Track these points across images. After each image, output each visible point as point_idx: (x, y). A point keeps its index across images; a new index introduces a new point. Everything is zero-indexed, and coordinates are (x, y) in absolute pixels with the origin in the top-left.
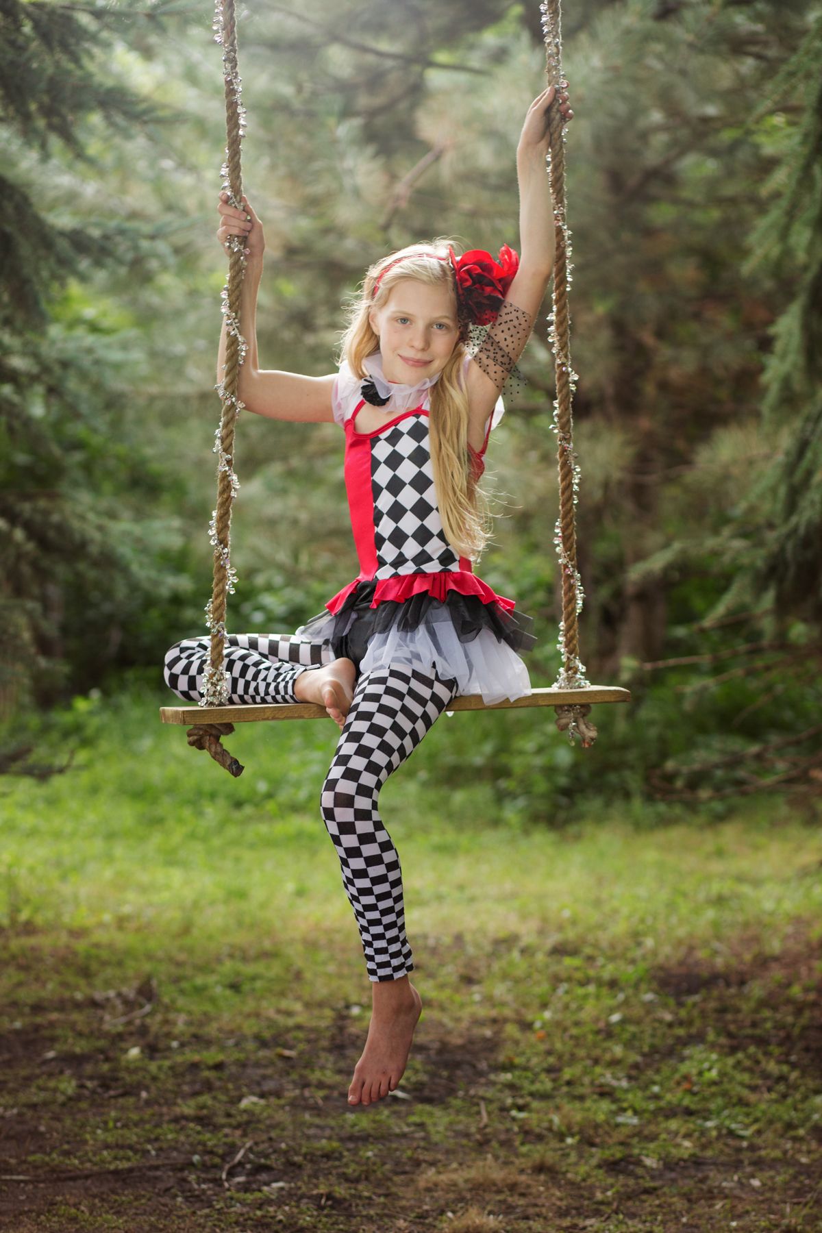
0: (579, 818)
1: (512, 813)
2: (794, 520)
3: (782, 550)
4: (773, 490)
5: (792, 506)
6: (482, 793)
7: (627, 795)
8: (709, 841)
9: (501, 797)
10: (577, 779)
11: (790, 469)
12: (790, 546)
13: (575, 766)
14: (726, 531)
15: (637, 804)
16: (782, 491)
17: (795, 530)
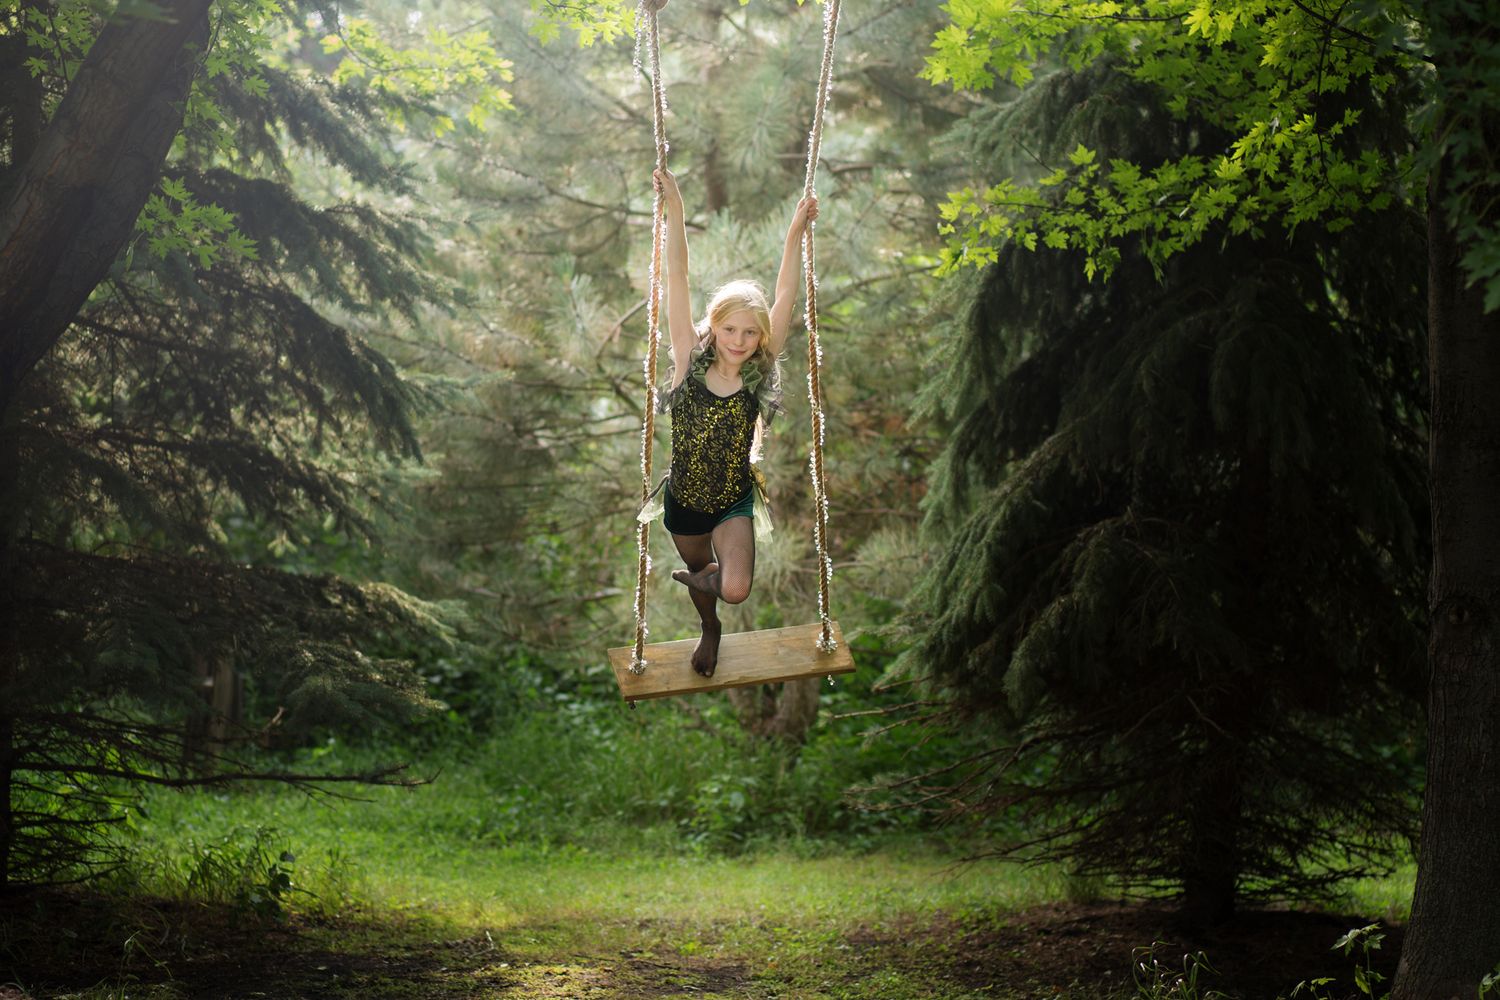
0: (752, 849)
1: (695, 843)
2: (948, 613)
3: (940, 634)
4: (932, 591)
5: (944, 606)
6: (669, 829)
7: (790, 833)
8: (862, 867)
9: (685, 833)
10: (749, 818)
11: (944, 576)
12: (945, 631)
13: (746, 809)
14: (896, 620)
15: (799, 840)
16: (938, 591)
17: (949, 620)
